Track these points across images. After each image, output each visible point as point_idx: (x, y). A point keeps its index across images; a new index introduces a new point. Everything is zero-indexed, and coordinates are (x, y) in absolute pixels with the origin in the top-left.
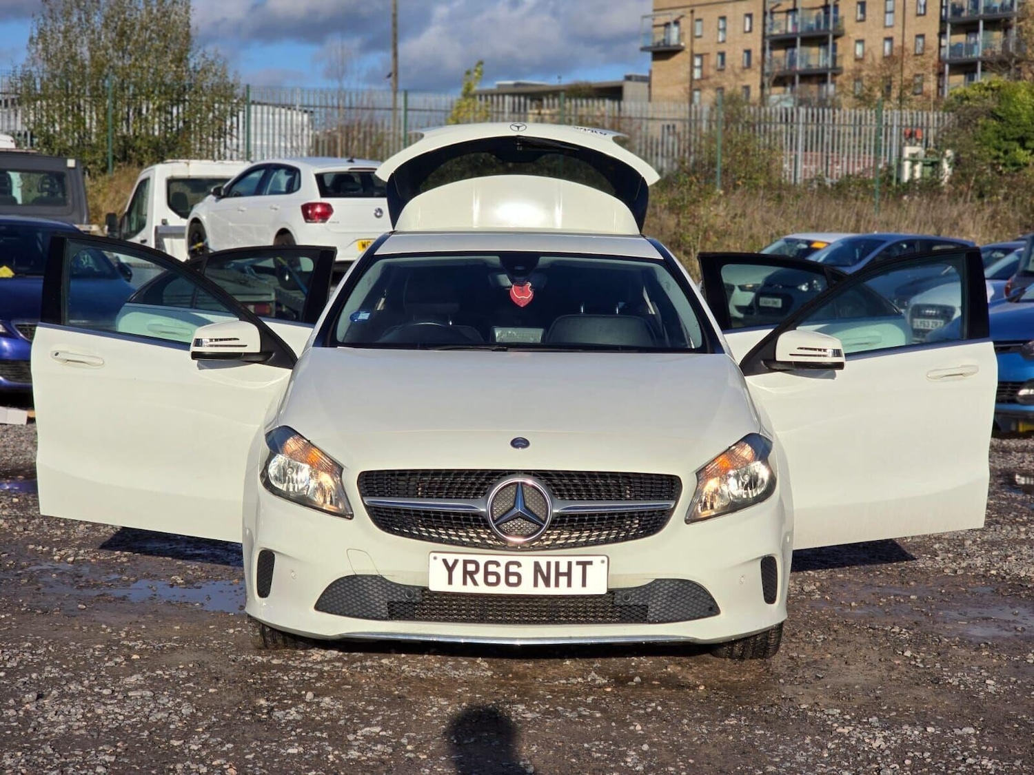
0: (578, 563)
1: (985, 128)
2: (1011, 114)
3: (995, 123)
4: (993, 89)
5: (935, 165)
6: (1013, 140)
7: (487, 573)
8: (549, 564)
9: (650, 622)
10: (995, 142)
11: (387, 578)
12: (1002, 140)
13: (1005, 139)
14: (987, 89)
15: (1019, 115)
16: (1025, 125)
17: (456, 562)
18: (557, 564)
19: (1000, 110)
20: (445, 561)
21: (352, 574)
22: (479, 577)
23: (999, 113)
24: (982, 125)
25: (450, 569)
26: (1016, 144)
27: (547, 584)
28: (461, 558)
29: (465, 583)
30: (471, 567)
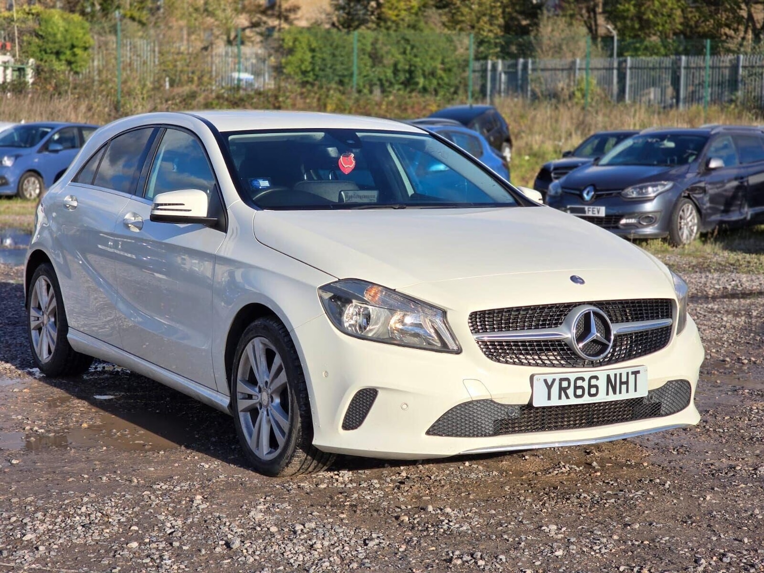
0: (633, 373)
1: (29, 43)
2: (50, 34)
3: (37, 40)
4: (33, 14)
5: (21, 71)
6: (52, 53)
7: (576, 388)
8: (616, 375)
9: (662, 416)
10: (38, 54)
11: (496, 400)
12: (43, 53)
13: (46, 53)
14: (28, 14)
15: (55, 35)
16: (60, 42)
17: (554, 380)
18: (621, 374)
19: (41, 30)
20: (545, 381)
21: (470, 400)
22: (570, 392)
23: (40, 33)
24: (27, 41)
25: (549, 387)
26: (53, 57)
27: (615, 392)
28: (558, 377)
29: (560, 398)
30: (565, 384)
